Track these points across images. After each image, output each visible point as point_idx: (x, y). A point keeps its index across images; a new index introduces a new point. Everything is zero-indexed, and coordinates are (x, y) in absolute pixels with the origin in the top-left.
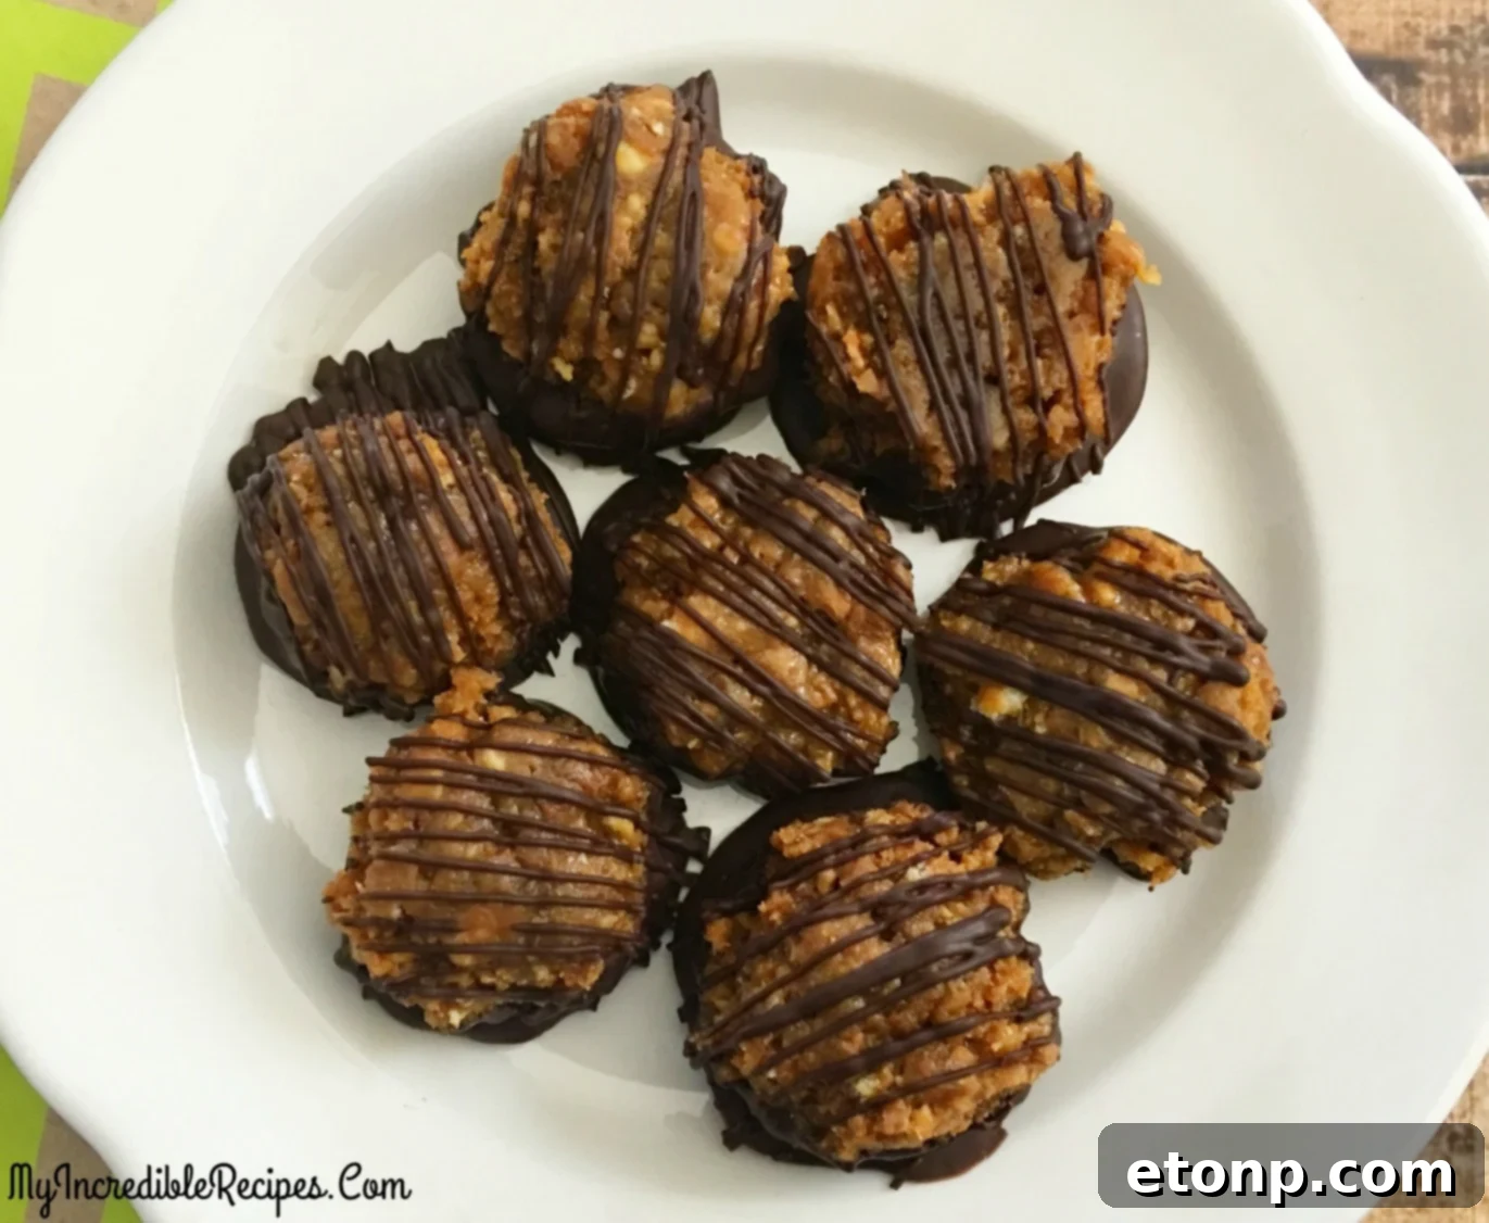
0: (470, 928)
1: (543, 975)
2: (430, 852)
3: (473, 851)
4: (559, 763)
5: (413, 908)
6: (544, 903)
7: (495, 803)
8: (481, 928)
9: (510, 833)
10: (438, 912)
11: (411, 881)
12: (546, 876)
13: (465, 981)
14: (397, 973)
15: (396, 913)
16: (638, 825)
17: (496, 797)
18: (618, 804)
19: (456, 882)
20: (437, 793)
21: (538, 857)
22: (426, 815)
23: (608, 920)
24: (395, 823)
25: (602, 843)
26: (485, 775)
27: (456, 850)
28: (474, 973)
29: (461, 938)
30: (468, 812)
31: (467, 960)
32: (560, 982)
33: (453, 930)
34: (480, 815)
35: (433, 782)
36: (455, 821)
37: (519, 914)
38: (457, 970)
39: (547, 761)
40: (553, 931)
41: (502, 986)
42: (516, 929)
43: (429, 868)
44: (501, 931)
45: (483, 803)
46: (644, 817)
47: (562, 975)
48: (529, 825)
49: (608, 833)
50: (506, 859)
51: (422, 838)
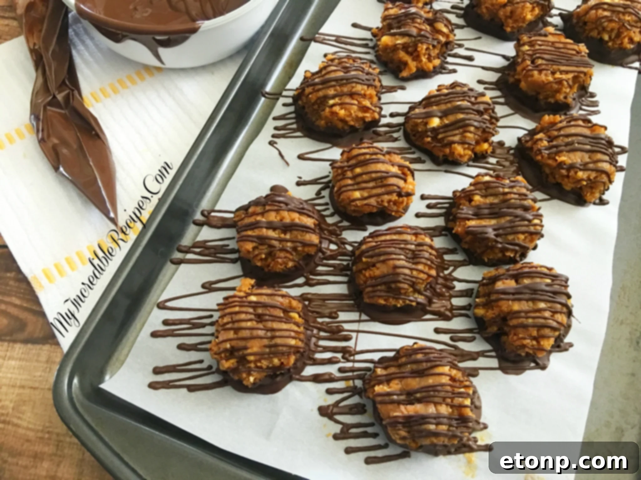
0: (252, 347)
1: (276, 361)
2: (236, 325)
3: (249, 324)
4: (272, 297)
5: (234, 343)
6: (273, 338)
7: (255, 310)
8: (255, 347)
9: (260, 318)
10: (241, 344)
11: (231, 335)
12: (273, 330)
13: (252, 365)
14: (232, 366)
15: (228, 346)
16: (300, 316)
17: (255, 308)
18: (293, 309)
19: (245, 334)
20: (237, 309)
21: (270, 325)
22: (234, 316)
23: (293, 342)
24: (226, 320)
25: (289, 320)
26: (250, 302)
27: (244, 324)
28: (255, 362)
29: (249, 351)
30: (246, 313)
31: (252, 358)
32: (282, 363)
33: (246, 348)
34: (250, 313)
35: (235, 306)
36: (243, 316)
37: (266, 342)
38: (250, 362)
39: (269, 297)
40: (276, 346)
41: (264, 367)
42: (265, 346)
43: (237, 330)
44: (261, 347)
45: (251, 310)
46: (301, 314)
47: (282, 360)
48: (266, 315)
49: (291, 318)
50: (260, 326)
51: (233, 322)
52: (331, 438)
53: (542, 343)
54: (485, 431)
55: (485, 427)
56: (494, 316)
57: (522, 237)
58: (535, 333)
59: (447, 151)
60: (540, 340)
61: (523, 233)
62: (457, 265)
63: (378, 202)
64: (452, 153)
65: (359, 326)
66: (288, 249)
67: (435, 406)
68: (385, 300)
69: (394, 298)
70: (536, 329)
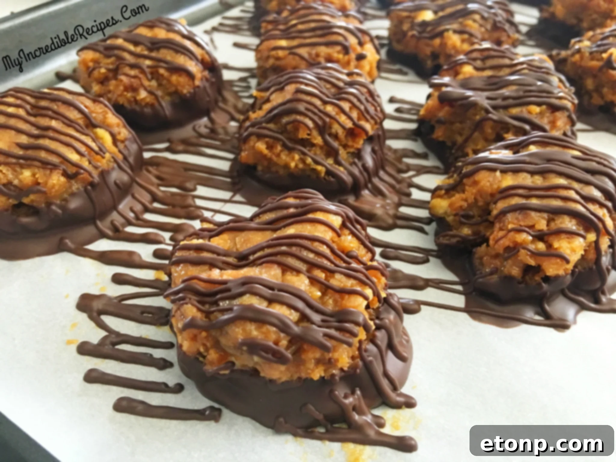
52: (73, 348)
53: (556, 245)
54: (406, 412)
55: (410, 404)
56: (465, 204)
57: (536, 109)
58: (542, 225)
59: (437, 41)
60: (551, 239)
61: (539, 104)
62: (421, 170)
63: (310, 54)
64: (443, 45)
65: (223, 207)
66: (145, 67)
67: (284, 272)
68: (270, 147)
69: (285, 146)
70: (545, 215)
